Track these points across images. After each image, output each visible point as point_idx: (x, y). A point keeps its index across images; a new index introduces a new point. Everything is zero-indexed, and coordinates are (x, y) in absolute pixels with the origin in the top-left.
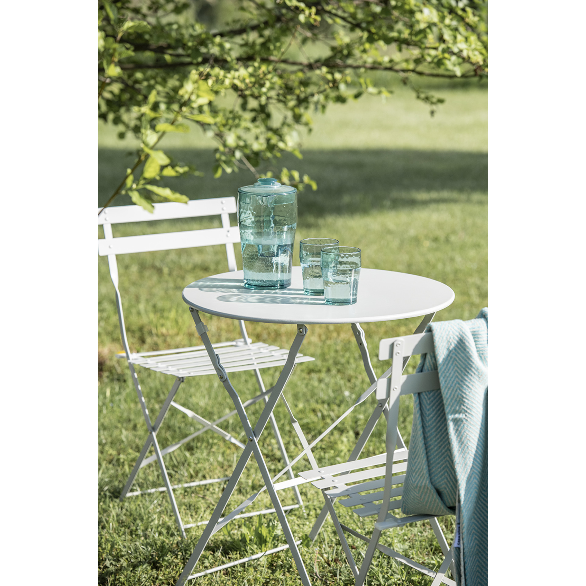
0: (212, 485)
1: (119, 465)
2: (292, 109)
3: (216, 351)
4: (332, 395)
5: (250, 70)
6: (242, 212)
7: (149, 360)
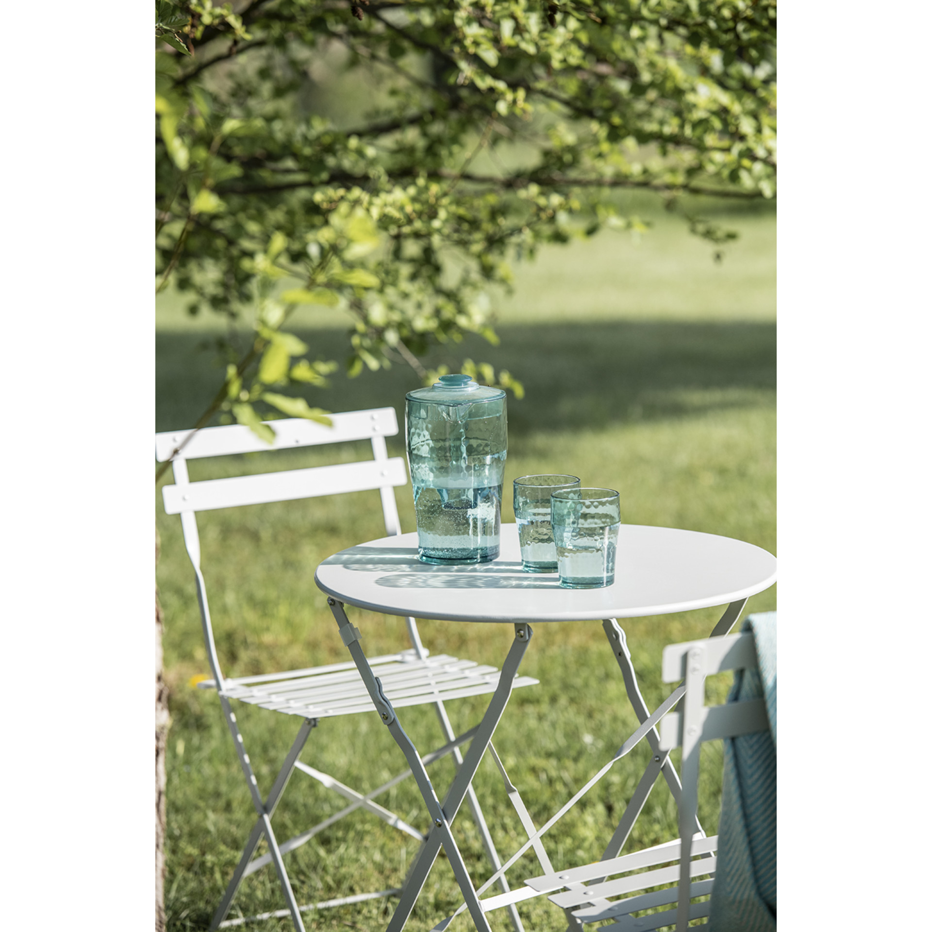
0: (365, 903)
1: (204, 873)
2: (479, 256)
3: (376, 672)
4: (562, 742)
5: (412, 191)
6: (414, 434)
7: (255, 691)
